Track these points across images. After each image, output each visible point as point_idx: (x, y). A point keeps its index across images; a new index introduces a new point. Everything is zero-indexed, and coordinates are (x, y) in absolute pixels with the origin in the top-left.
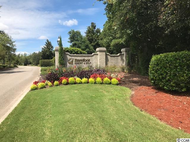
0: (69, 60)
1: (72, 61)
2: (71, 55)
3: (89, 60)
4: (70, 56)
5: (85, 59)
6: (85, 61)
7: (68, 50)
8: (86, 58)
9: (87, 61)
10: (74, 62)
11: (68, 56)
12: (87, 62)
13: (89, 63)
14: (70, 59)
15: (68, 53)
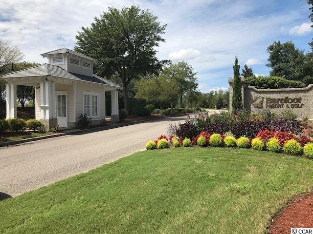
0: (256, 100)
1: (262, 102)
2: (259, 90)
3: (299, 100)
4: (257, 92)
5: (290, 97)
6: (290, 101)
7: (254, 82)
8: (292, 96)
9: (293, 100)
10: (264, 104)
11: (252, 93)
12: (293, 103)
13: (300, 106)
14: (258, 98)
15: (253, 87)
